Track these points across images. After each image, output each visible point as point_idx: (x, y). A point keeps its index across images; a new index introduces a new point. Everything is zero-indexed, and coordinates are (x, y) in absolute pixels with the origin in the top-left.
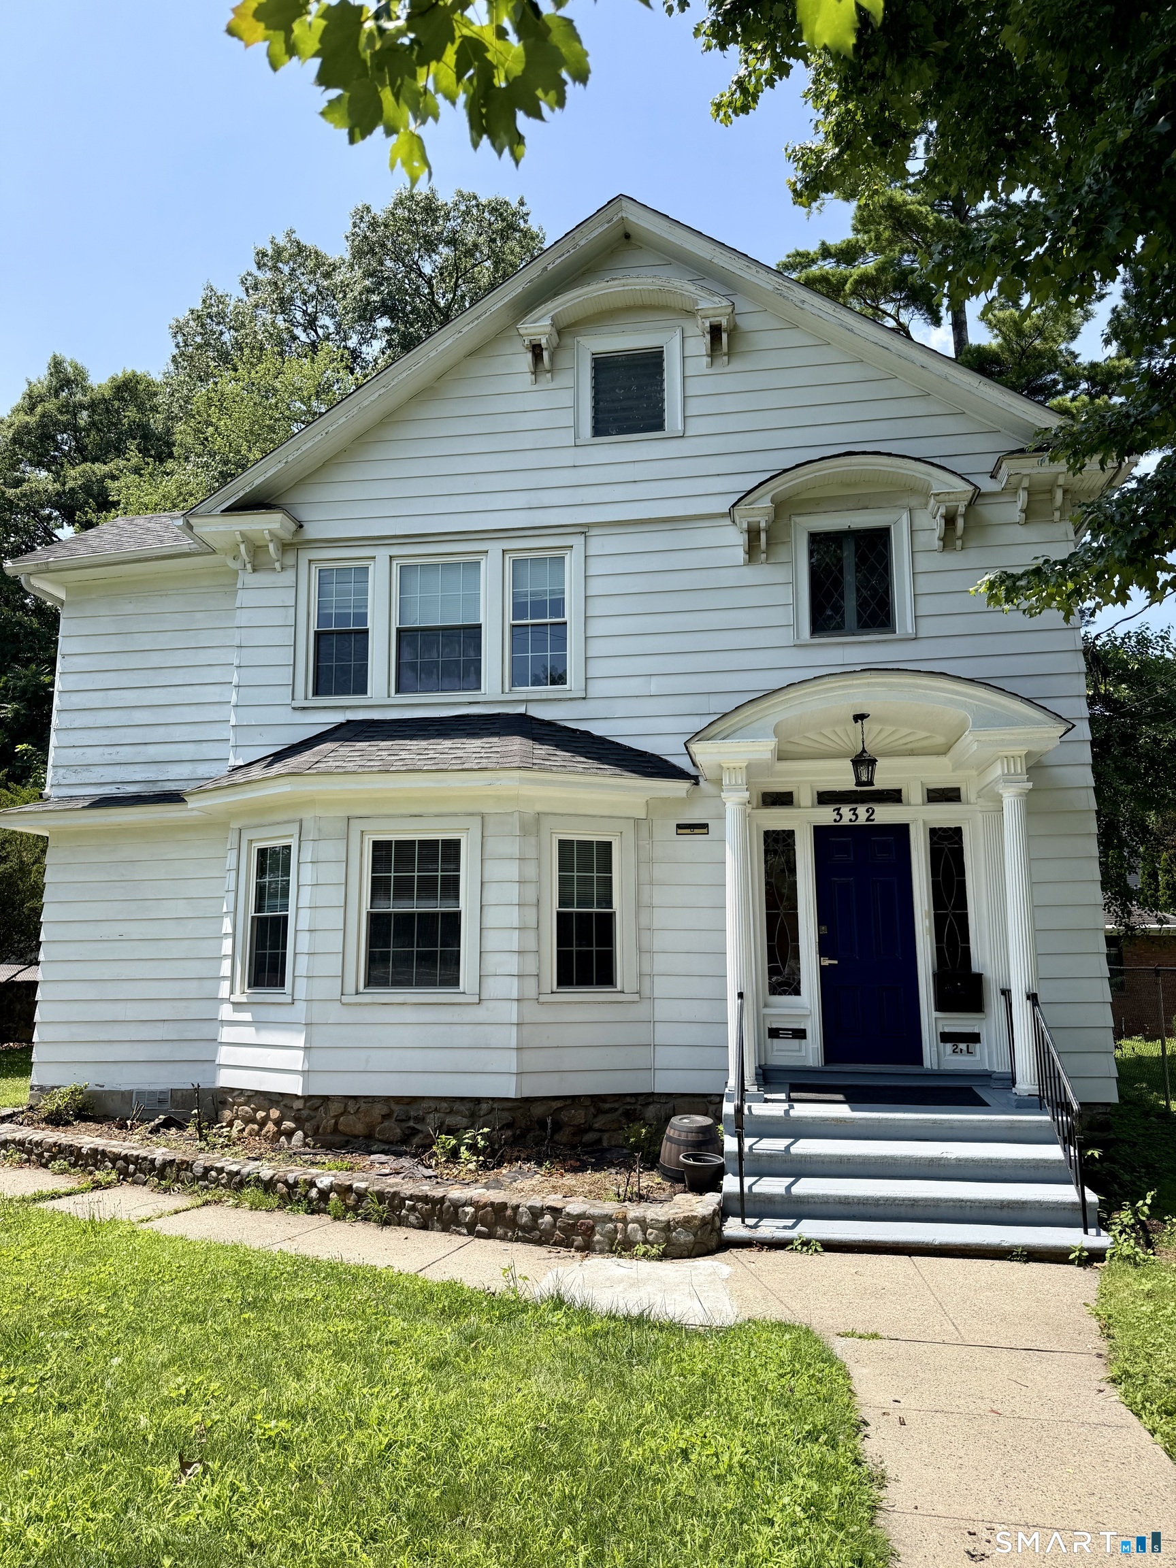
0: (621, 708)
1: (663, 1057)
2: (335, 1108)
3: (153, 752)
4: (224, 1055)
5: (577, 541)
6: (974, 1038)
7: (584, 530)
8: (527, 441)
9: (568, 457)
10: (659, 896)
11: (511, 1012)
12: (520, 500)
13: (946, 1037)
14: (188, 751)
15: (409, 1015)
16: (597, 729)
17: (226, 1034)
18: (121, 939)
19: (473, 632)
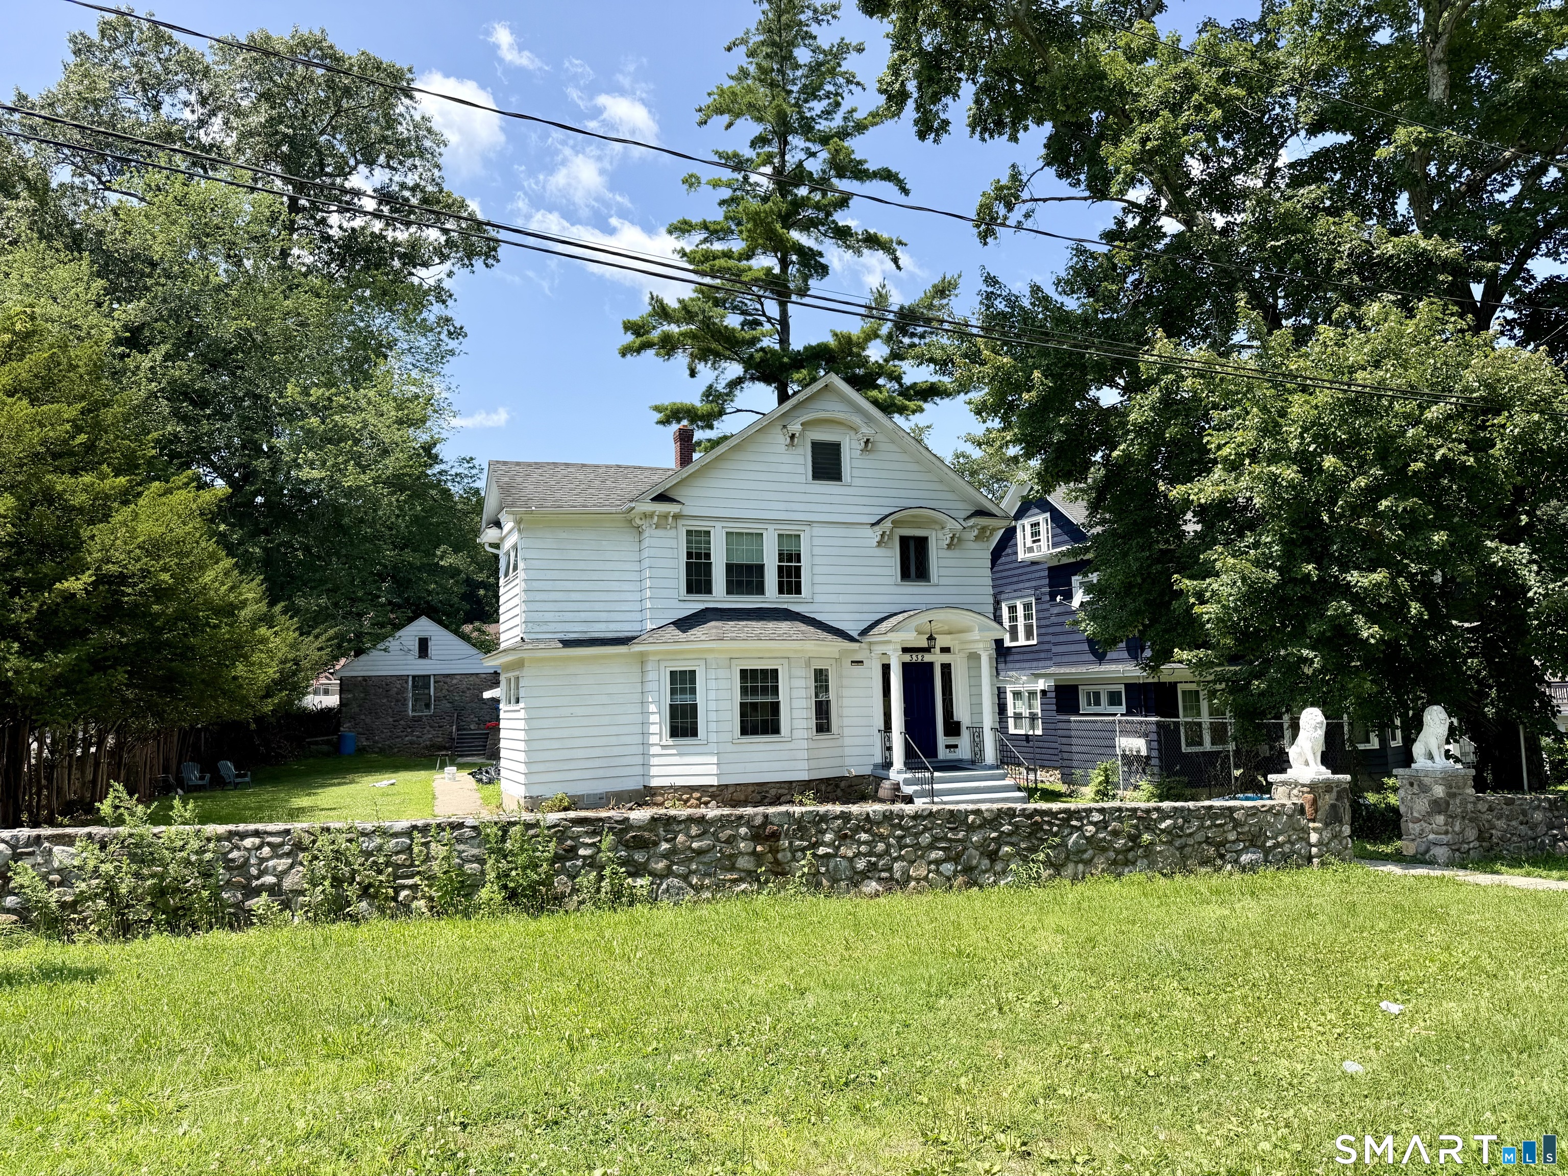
0: (828, 608)
1: (848, 761)
2: (731, 790)
3: (583, 616)
4: (654, 771)
5: (807, 528)
6: (956, 746)
7: (810, 523)
8: (784, 477)
9: (803, 488)
10: (846, 692)
11: (805, 744)
12: (783, 506)
13: (947, 747)
14: (604, 616)
15: (762, 747)
16: (818, 617)
17: (654, 761)
18: (572, 716)
19: (761, 568)
